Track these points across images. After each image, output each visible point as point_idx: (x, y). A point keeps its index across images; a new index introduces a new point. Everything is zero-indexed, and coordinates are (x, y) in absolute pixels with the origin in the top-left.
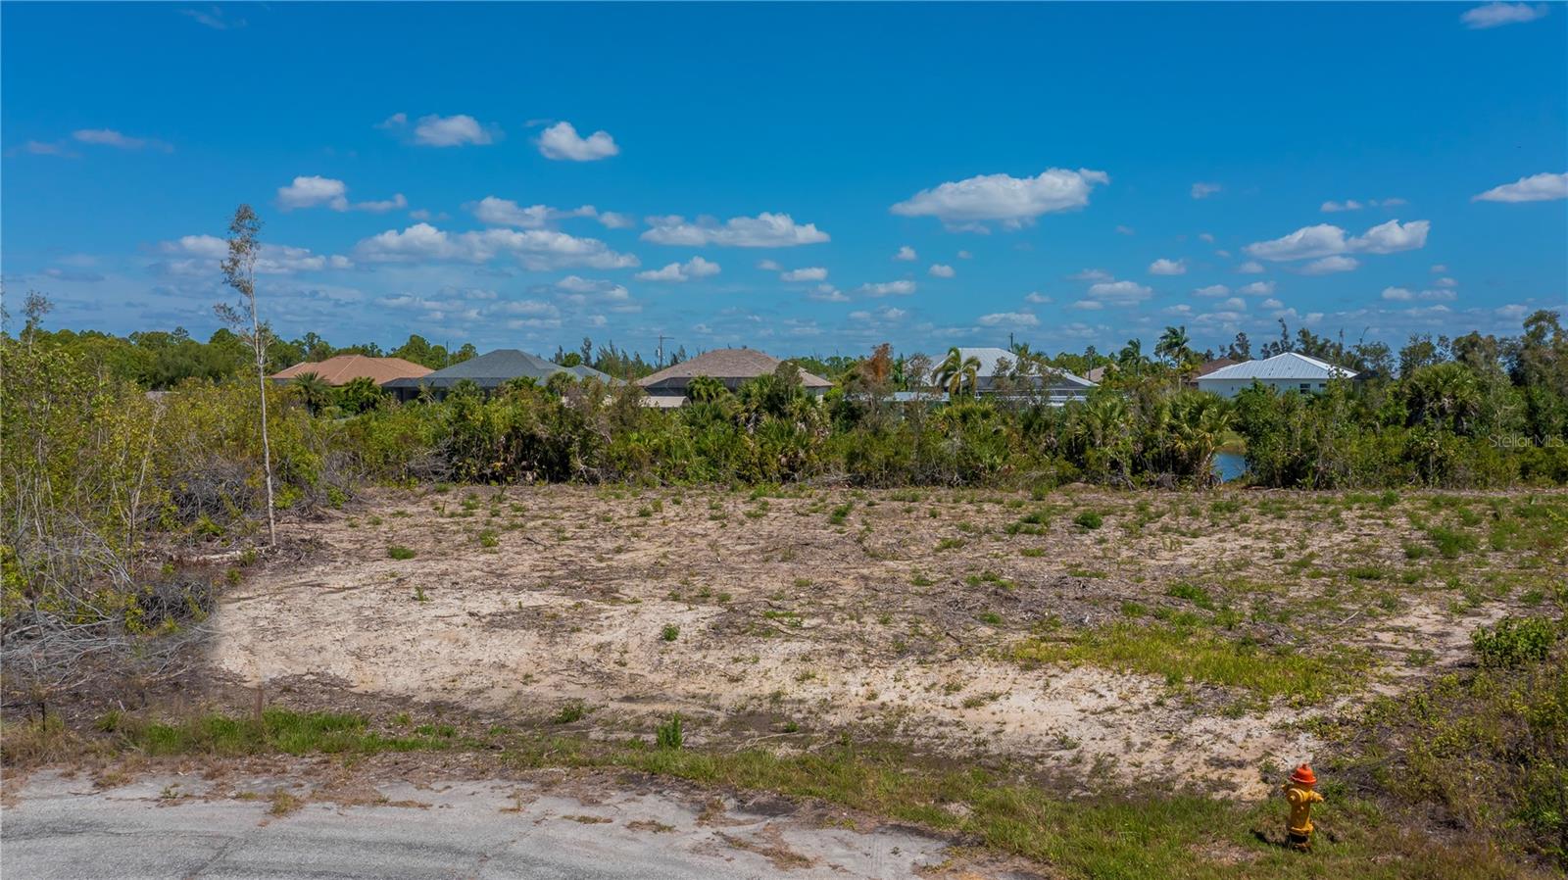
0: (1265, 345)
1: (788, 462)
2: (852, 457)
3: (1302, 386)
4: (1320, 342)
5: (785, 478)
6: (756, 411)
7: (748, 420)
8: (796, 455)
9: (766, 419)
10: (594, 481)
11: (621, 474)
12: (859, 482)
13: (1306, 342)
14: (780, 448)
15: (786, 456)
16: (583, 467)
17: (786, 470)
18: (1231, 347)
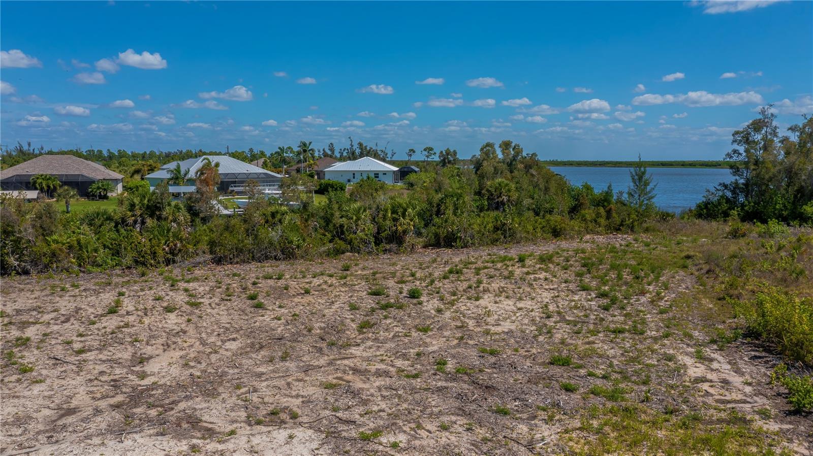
0: (341, 150)
1: (170, 249)
2: (212, 244)
3: (375, 174)
4: (368, 149)
5: (168, 262)
6: (141, 215)
7: (135, 222)
8: (175, 245)
9: (150, 222)
10: (26, 272)
11: (46, 266)
12: (219, 261)
13: (361, 149)
14: (163, 242)
15: (168, 246)
16: (16, 263)
17: (170, 256)
18: (324, 150)
